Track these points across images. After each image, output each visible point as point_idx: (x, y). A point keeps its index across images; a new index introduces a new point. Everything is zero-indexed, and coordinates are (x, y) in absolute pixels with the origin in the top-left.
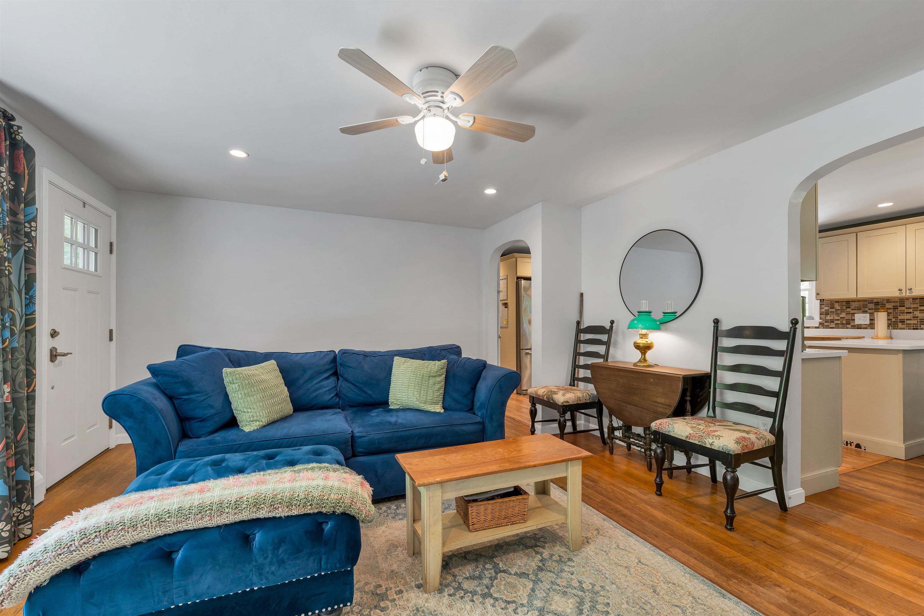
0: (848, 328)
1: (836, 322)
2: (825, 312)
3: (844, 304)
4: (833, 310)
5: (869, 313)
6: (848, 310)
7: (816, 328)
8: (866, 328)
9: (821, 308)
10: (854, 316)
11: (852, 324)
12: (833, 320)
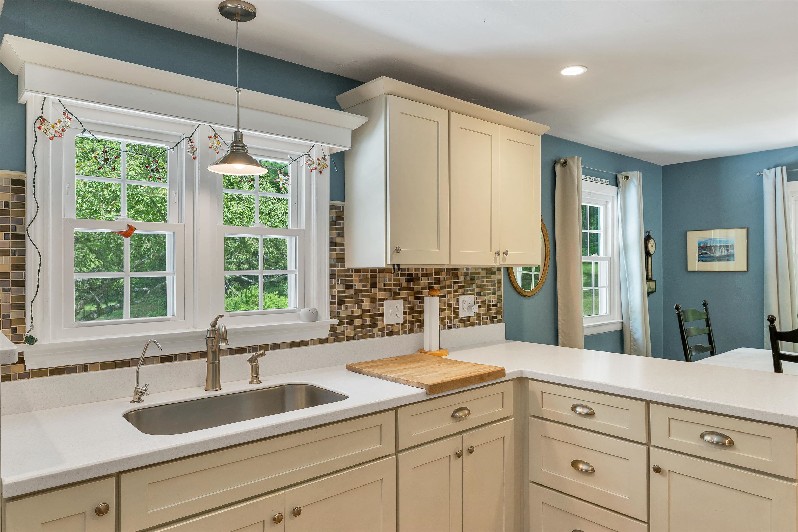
0: (373, 336)
1: (357, 322)
2: (339, 297)
3: (368, 275)
4: (351, 292)
5: (402, 298)
6: (375, 291)
7: (323, 341)
8: (397, 333)
9: (332, 287)
10: (381, 305)
11: (380, 325)
12: (351, 317)
